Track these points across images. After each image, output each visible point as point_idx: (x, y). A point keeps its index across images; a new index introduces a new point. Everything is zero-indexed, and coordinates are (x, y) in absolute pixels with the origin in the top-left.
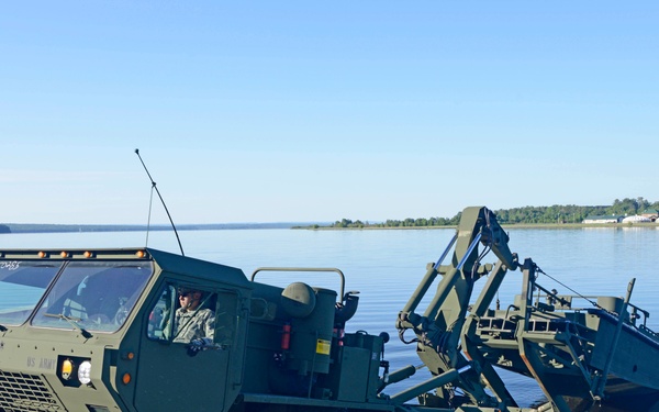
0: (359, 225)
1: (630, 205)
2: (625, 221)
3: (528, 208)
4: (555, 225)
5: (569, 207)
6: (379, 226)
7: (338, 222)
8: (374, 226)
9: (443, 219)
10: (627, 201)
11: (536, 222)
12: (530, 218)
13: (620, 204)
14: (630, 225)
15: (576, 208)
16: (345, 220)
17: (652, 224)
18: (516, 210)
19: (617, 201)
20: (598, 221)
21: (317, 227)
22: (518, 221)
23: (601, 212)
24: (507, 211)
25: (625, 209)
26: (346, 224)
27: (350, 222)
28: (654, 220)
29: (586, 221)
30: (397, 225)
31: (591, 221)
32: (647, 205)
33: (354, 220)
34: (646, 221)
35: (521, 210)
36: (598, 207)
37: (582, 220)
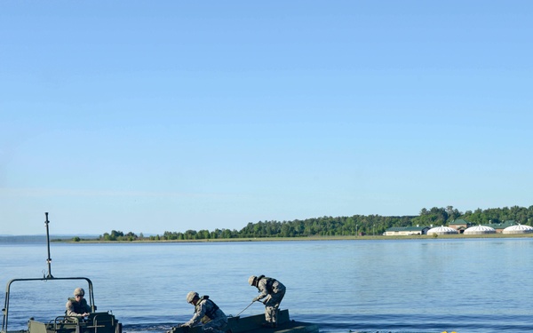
0: (132, 238)
1: (439, 214)
2: (431, 232)
3: (325, 218)
4: (354, 237)
5: (371, 217)
6: (153, 238)
7: (106, 234)
8: (147, 238)
9: (229, 231)
10: (435, 210)
11: (333, 234)
12: (326, 230)
13: (428, 214)
14: (436, 236)
15: (379, 218)
16: (114, 232)
17: (460, 235)
18: (313, 220)
19: (424, 210)
20: (400, 233)
21: (78, 240)
22: (313, 233)
23: (407, 222)
24: (302, 222)
25: (433, 219)
26: (116, 237)
27: (121, 234)
28: (462, 231)
29: (388, 233)
30: (175, 238)
31: (393, 233)
32: (457, 215)
33: (125, 233)
34: (452, 233)
35: (317, 221)
36: (404, 217)
37: (384, 231)
